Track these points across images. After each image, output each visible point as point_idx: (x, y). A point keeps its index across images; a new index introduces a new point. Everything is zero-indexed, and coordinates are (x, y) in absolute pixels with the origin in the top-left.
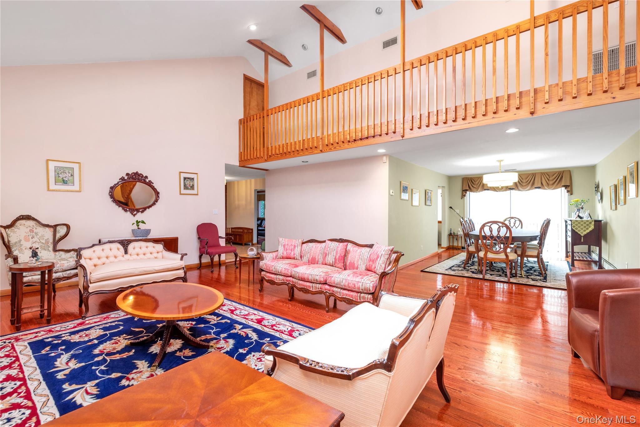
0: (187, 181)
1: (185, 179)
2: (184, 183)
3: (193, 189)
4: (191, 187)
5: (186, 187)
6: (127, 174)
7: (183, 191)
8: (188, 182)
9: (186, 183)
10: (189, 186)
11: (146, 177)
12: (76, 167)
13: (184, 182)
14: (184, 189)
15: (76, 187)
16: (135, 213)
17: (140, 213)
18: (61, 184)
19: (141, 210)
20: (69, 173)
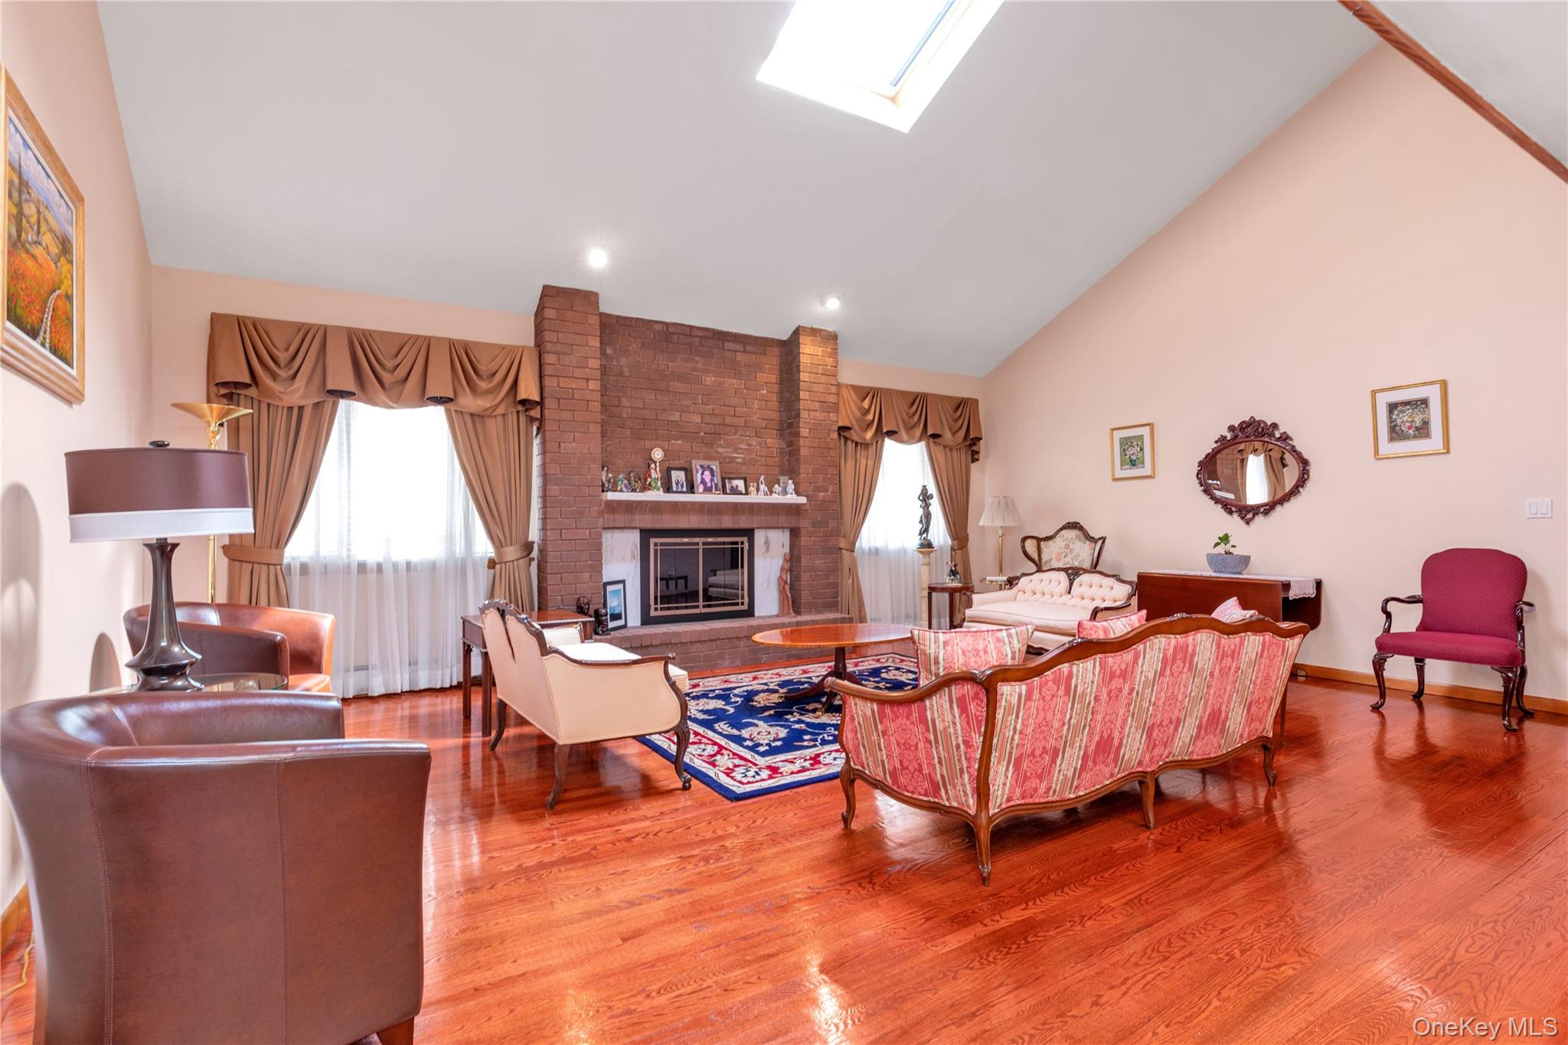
0: (1402, 412)
1: (1392, 407)
2: (1391, 421)
3: (1427, 435)
4: (1417, 429)
5: (1396, 433)
6: (1231, 428)
7: (1387, 447)
8: (1403, 418)
9: (1399, 421)
10: (1410, 428)
11: (1275, 426)
12: (1145, 432)
13: (1390, 418)
14: (1391, 439)
15: (1147, 470)
16: (1250, 516)
17: (1260, 515)
18: (1128, 467)
19: (1262, 510)
20: (1138, 445)
